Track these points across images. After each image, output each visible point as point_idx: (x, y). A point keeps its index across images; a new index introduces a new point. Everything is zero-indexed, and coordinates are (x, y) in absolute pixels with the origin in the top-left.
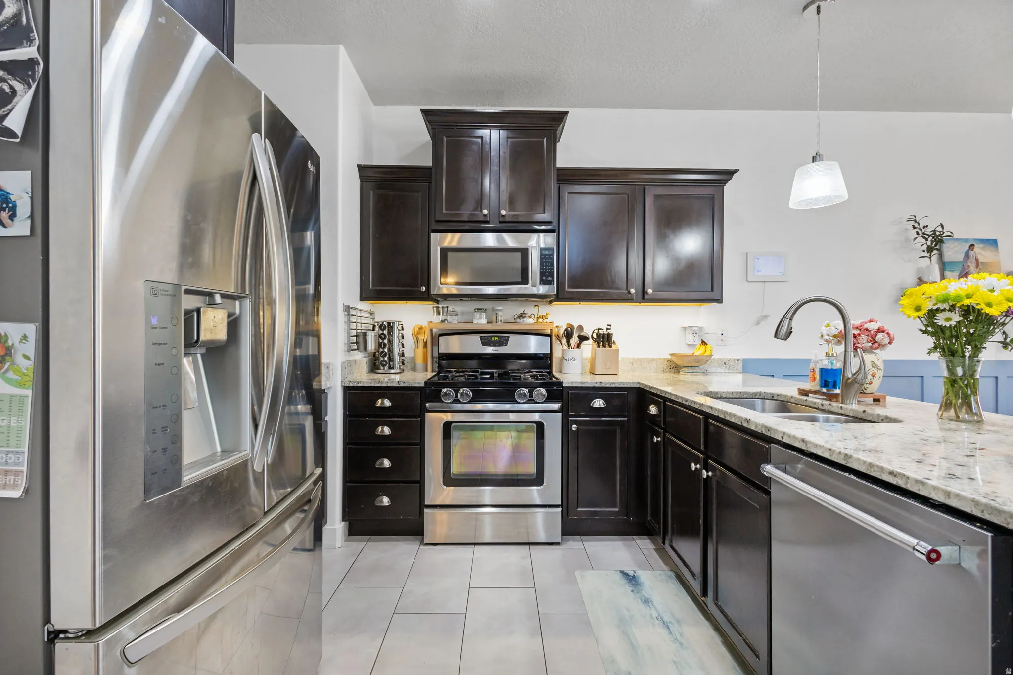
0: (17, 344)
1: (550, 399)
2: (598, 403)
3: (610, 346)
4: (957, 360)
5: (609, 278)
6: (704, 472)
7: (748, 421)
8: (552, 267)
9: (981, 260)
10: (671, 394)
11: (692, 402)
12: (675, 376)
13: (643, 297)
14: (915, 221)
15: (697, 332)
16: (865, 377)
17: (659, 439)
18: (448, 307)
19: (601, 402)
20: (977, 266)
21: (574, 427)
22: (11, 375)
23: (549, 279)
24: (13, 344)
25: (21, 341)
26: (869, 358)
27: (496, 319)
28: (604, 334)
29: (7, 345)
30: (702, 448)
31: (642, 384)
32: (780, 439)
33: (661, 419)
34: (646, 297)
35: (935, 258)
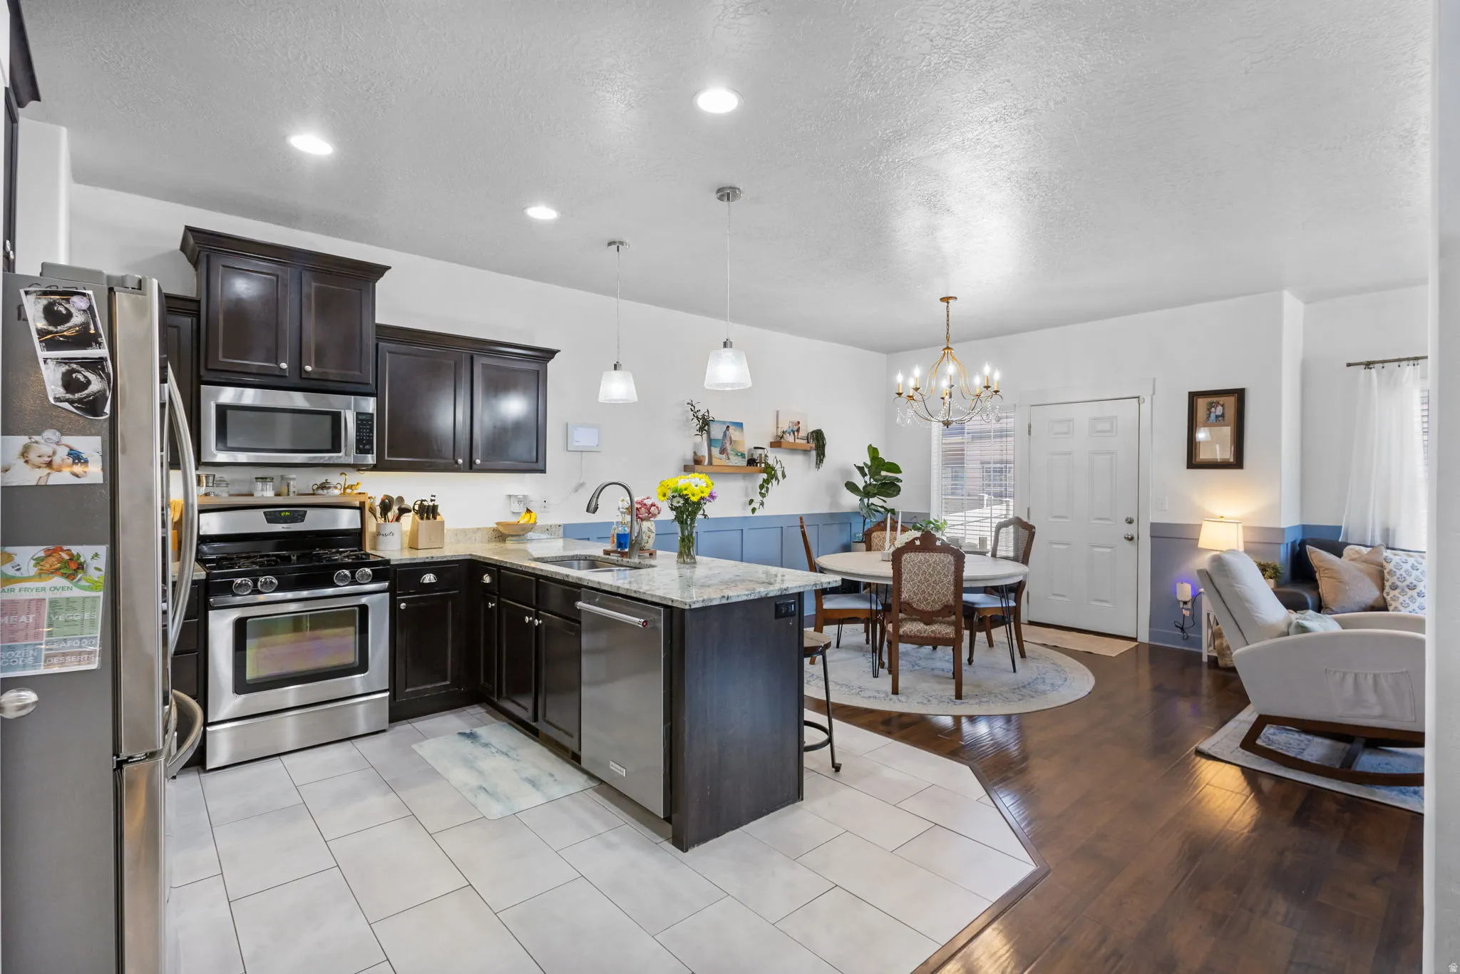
0: (89, 560)
1: (376, 578)
2: (429, 578)
3: (435, 518)
4: (685, 526)
5: (435, 448)
6: (536, 620)
7: (567, 576)
8: (371, 435)
9: (733, 439)
10: (506, 562)
11: (526, 567)
12: (502, 545)
13: (471, 467)
14: (692, 405)
15: (523, 500)
16: (642, 539)
17: (493, 605)
18: (214, 476)
19: (432, 577)
20: (731, 443)
21: (403, 605)
22: (83, 583)
23: (367, 447)
24: (85, 561)
25: (93, 558)
26: (646, 525)
27: (288, 491)
28: (429, 506)
29: (79, 561)
30: (534, 603)
31: (475, 556)
32: (586, 584)
33: (496, 588)
34: (474, 467)
35: (705, 436)
